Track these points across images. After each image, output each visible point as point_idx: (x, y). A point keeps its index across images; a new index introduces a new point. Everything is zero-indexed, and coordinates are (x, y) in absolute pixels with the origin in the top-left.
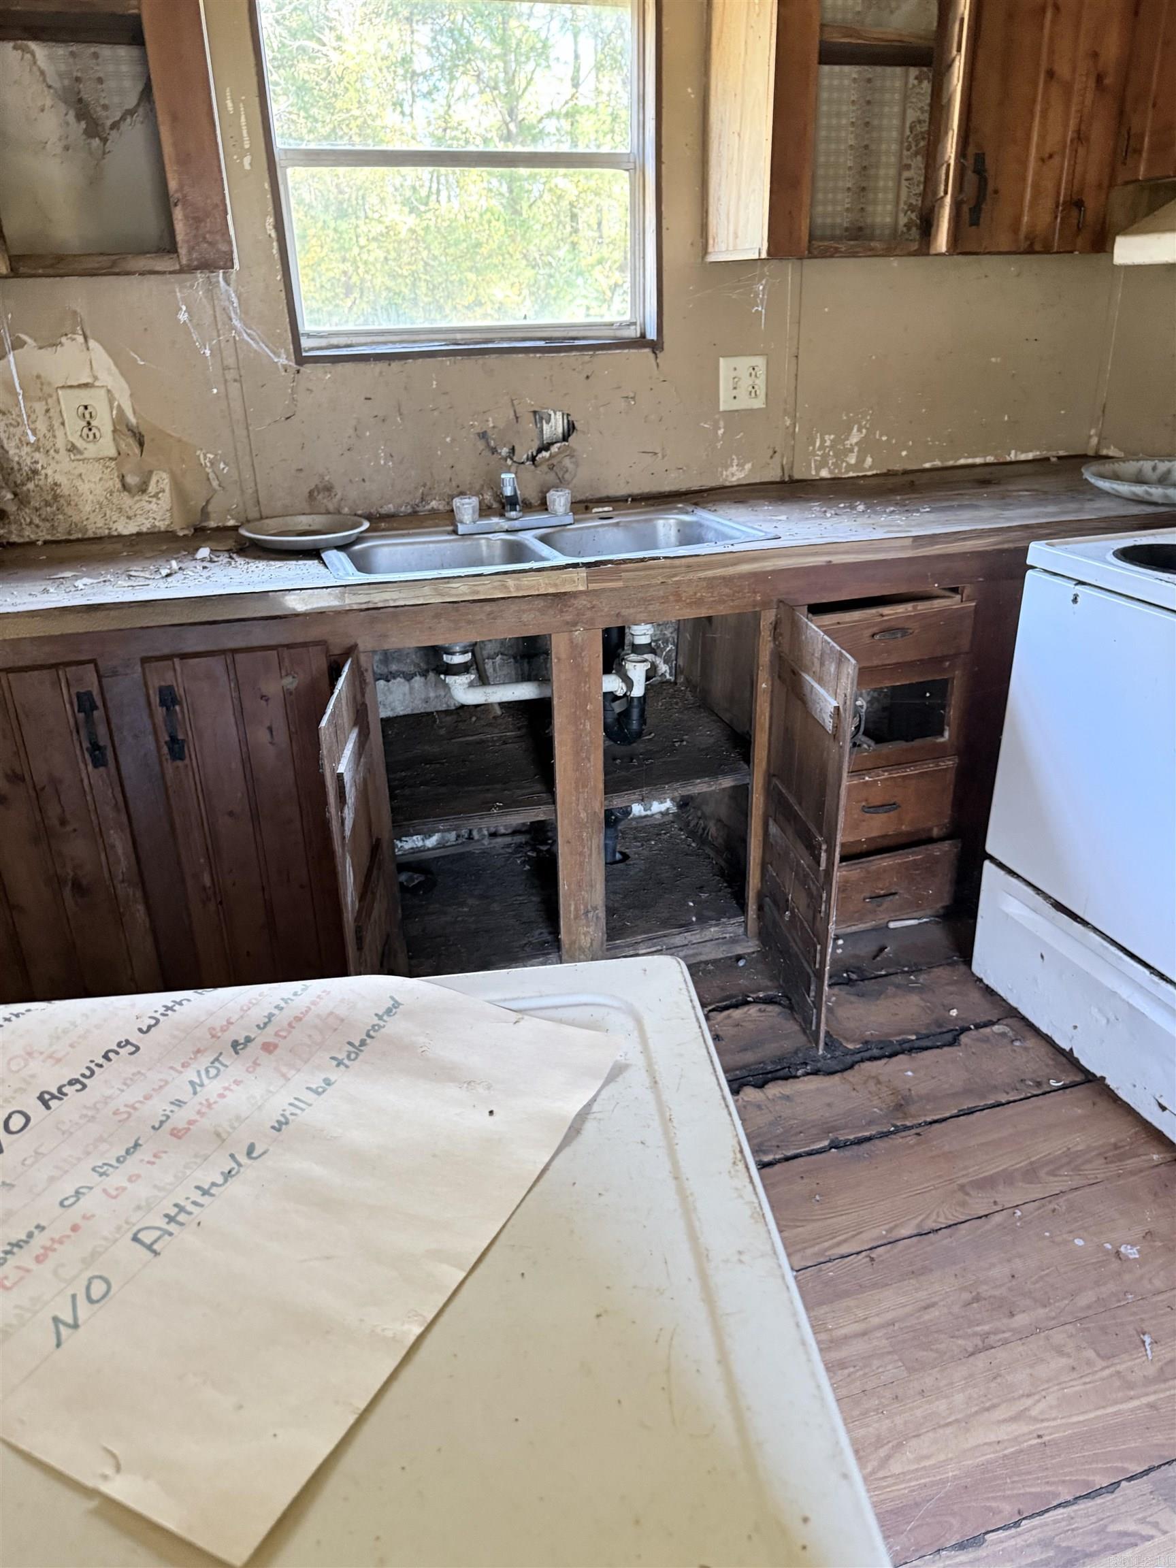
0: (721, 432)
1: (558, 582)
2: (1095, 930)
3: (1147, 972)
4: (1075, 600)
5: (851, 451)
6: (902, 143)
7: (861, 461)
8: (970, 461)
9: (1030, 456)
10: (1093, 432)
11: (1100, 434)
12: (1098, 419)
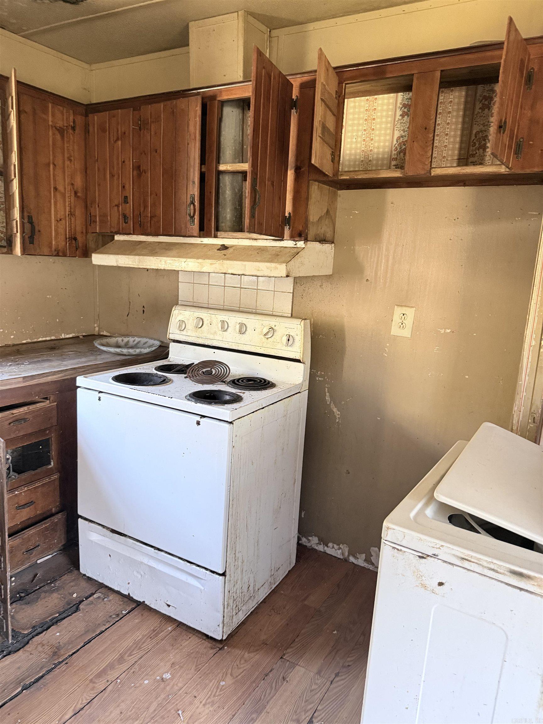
2: (130, 537)
3: (152, 549)
4: (99, 399)
8: (44, 339)
9: (71, 336)
10: (95, 326)
11: (99, 326)
12: (97, 320)
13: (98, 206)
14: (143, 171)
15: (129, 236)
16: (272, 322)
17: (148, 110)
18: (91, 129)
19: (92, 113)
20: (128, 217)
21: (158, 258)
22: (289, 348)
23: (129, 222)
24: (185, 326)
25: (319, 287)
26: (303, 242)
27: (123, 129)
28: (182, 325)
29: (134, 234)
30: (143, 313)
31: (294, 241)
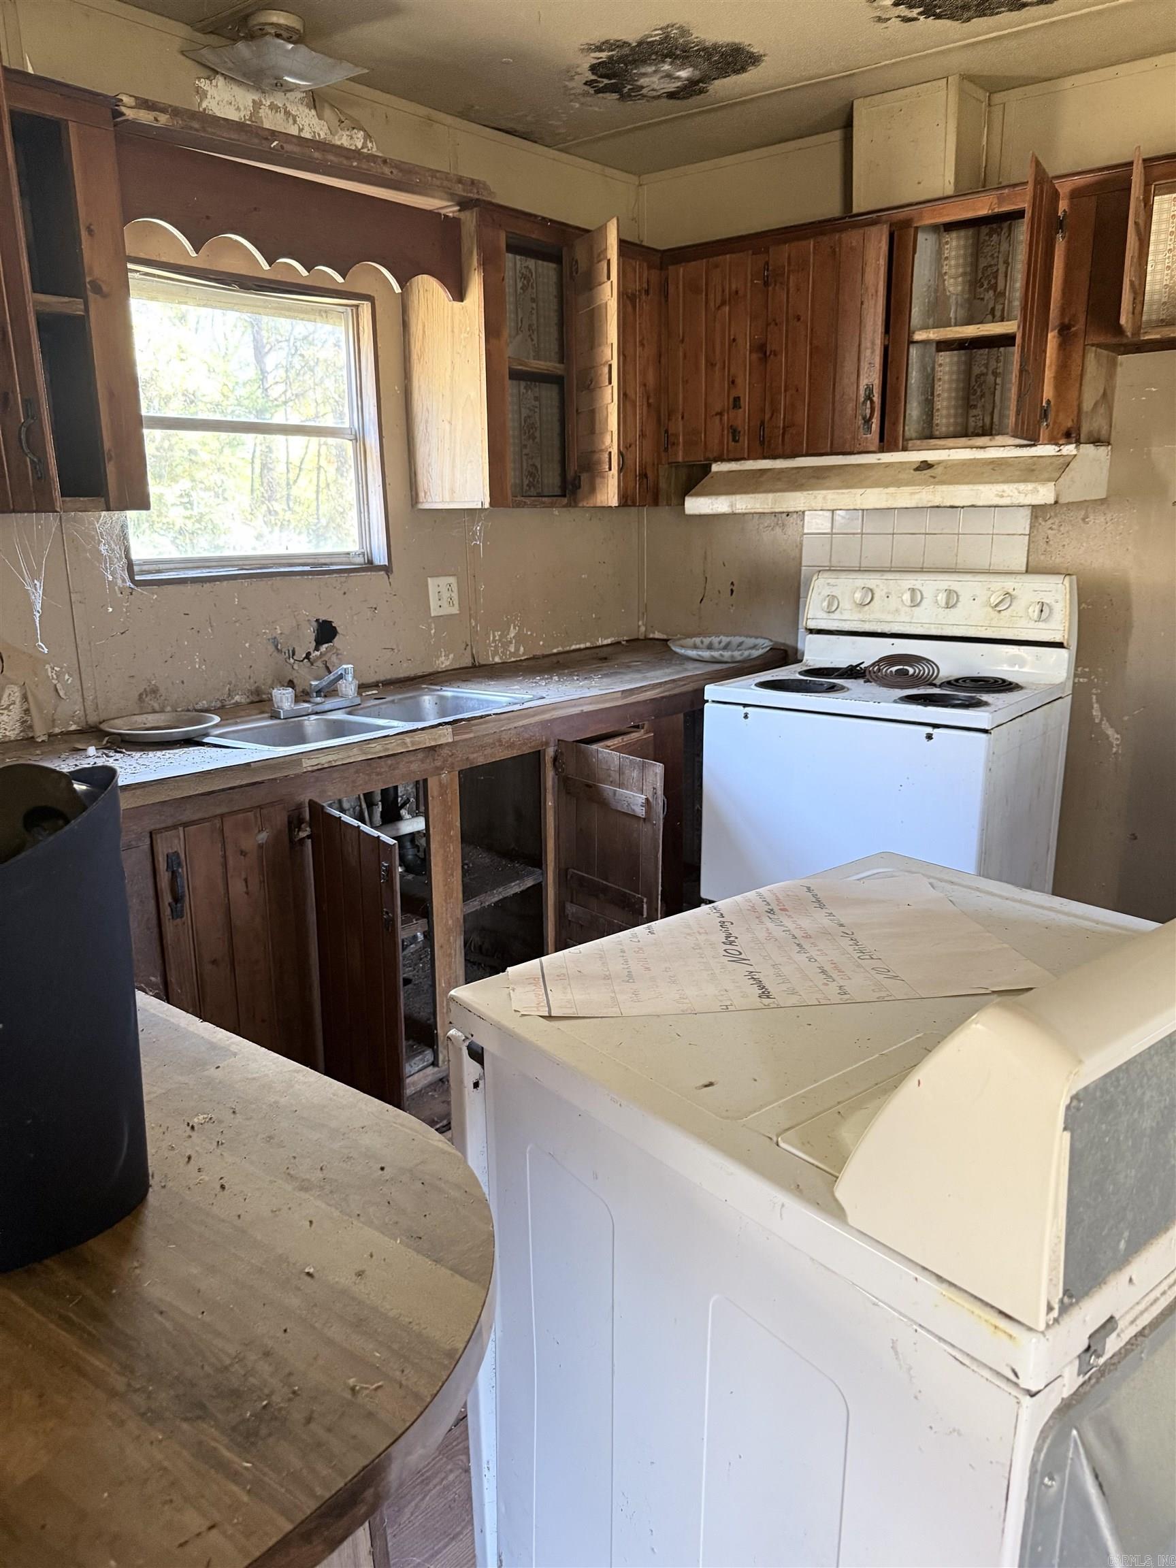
0: (433, 631)
1: (436, 737)
4: (745, 717)
5: (511, 642)
6: (521, 430)
7: (517, 649)
8: (578, 646)
9: (609, 641)
10: (640, 623)
11: (646, 625)
12: (643, 614)
13: (683, 418)
14: (771, 352)
15: (739, 463)
16: (1009, 583)
17: (783, 253)
18: (672, 290)
19: (673, 264)
20: (739, 432)
21: (811, 492)
22: (1041, 625)
23: (741, 439)
24: (838, 605)
25: (1080, 521)
26: (1074, 445)
27: (734, 287)
28: (832, 605)
29: (748, 458)
30: (732, 594)
31: (1056, 444)
